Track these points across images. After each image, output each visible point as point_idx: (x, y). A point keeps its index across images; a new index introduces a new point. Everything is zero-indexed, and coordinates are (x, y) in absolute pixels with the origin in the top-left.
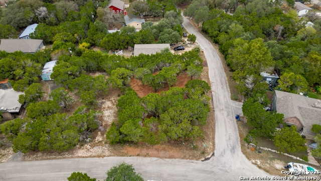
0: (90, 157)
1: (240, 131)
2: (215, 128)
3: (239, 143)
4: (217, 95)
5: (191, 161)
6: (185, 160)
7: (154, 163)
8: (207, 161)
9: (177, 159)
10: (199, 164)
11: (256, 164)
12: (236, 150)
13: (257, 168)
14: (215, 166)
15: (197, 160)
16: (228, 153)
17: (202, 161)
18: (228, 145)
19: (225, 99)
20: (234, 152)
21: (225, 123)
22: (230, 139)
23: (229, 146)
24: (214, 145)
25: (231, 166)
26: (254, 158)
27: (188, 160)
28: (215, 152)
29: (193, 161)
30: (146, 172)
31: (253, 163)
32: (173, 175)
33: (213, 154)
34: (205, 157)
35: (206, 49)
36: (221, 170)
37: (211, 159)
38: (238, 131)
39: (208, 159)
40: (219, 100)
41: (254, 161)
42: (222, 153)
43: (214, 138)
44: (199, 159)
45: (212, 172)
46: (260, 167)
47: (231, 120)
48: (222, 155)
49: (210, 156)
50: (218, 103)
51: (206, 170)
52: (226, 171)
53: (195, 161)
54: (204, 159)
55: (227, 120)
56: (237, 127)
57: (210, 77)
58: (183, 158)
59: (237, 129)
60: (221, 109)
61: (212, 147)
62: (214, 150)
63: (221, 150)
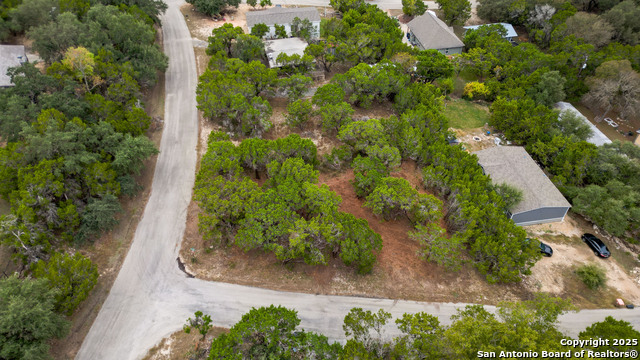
0: (200, 139)
2: (263, 288)
3: (221, 326)
5: (180, 243)
6: (182, 236)
7: (181, 199)
8: (177, 265)
9: (184, 226)
10: (172, 252)
11: (162, 345)
13: (151, 345)
14: (165, 276)
15: (181, 252)
17: (178, 259)
22: (228, 309)
23: (210, 305)
24: (214, 280)
25: (161, 300)
26: (175, 346)
27: (182, 240)
28: (196, 280)
29: (179, 246)
30: (167, 192)
31: (164, 340)
32: (156, 221)
33: (190, 276)
34: (187, 263)
36: (157, 285)
37: (181, 272)
39: (182, 268)
41: (168, 343)
42: (193, 290)
43: (233, 282)
44: (183, 254)
45: (154, 272)
46: (153, 351)
48: (187, 289)
49: (187, 270)
51: (160, 263)
52: (152, 292)
53: (178, 249)
54: (182, 261)
58: (186, 233)
60: (326, 309)
61: (209, 276)
62: (201, 278)
63: (199, 290)
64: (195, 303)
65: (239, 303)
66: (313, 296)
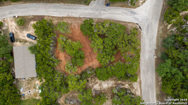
0: (141, 88)
1: (118, 6)
2: (116, 20)
3: (128, 9)
4: (84, 14)
5: (142, 36)
6: (142, 39)
7: (144, 55)
8: (141, 28)
9: (141, 43)
10: (144, 32)
11: (142, 4)
12: (134, 12)
13: (145, 3)
14: (144, 24)
15: (141, 33)
16: (135, 16)
17: (141, 30)
18: (130, 15)
19: (89, 9)
20: (135, 13)
21: (113, 14)
22: (126, 13)
24: (130, 23)
25: (144, 16)
26: (139, 3)
27: (141, 37)
28: (135, 23)
29: (142, 35)
30: (149, 59)
31: (142, 5)
32: (150, 45)
33: (137, 24)
34: (139, 29)
35: (10, 13)
36: (146, 21)
37: (140, 25)
38: (119, 8)
39: (140, 27)
40: (89, 14)
41: (141, 4)
42: (136, 19)
43: (125, 22)
44: (140, 32)
45: (148, 26)
46: (144, 2)
47: (109, 10)
48: (138, 20)
49: (138, 26)
50: (93, 15)
51: (147, 29)
52: (147, 19)
53: (142, 34)
55: (110, 12)
56: (116, 7)
57: (61, 16)
58: (140, 40)
59: (117, 7)
60: (99, 14)
61: (132, 24)
62: (134, 23)
63: (134, 19)
64: (135, 15)
65: (123, 15)
66: (102, 18)
